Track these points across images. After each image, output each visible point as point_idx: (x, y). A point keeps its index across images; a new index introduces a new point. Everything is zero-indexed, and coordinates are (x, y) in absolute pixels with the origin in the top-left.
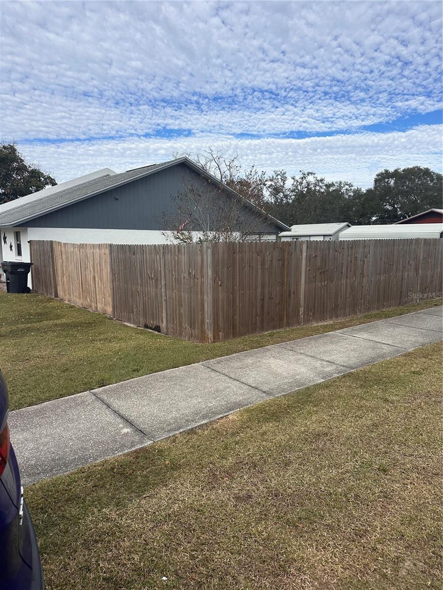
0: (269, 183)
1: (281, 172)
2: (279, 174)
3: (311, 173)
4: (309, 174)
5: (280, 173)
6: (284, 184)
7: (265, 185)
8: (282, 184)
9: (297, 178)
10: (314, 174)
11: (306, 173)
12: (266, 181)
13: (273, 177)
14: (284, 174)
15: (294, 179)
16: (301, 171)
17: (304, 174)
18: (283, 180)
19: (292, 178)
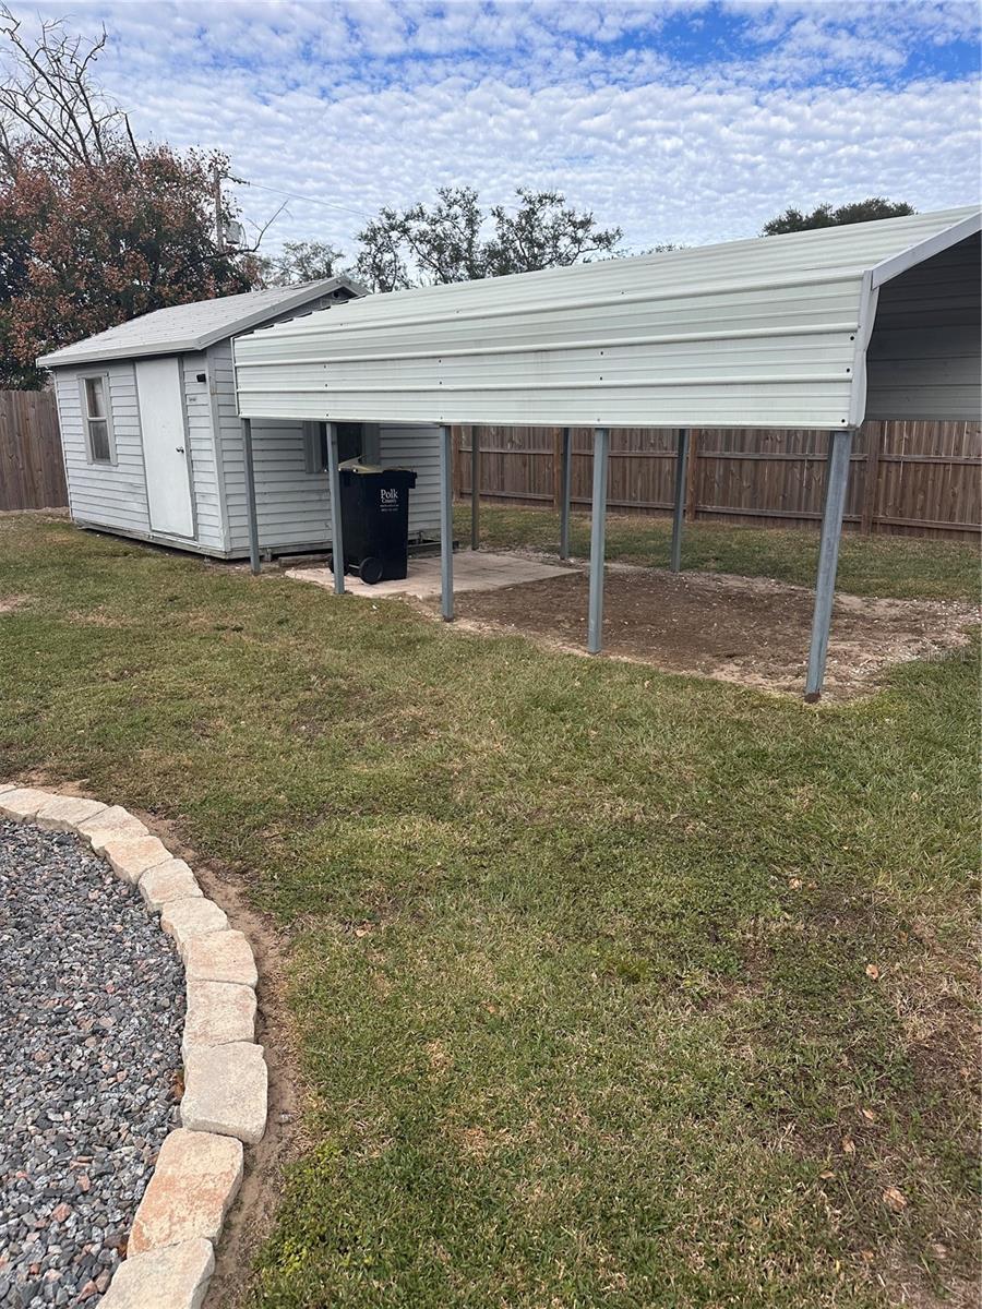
0: (416, 226)
1: (464, 196)
2: (455, 202)
3: (552, 199)
4: (543, 199)
5: (459, 196)
6: (474, 232)
7: (405, 231)
8: (468, 234)
9: (512, 214)
11: (535, 196)
12: (408, 218)
14: (470, 201)
15: (499, 215)
16: (519, 192)
17: (530, 202)
18: (471, 222)
19: (494, 214)
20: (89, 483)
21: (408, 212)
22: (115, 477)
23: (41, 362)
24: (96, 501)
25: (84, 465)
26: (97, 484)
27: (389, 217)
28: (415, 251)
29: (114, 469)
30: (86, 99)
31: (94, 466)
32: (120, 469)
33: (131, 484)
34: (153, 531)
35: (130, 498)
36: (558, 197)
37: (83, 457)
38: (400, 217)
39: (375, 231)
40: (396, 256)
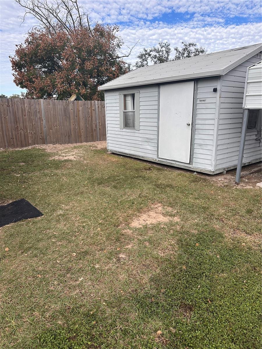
0: (153, 54)
1: (166, 44)
2: (163, 46)
3: (193, 45)
4: (190, 45)
5: (164, 45)
6: (168, 55)
7: (150, 55)
8: (166, 55)
9: (180, 49)
10: (195, 45)
11: (188, 44)
12: (151, 51)
13: (158, 49)
14: (168, 46)
15: (177, 50)
16: (183, 43)
17: (186, 46)
18: (167, 52)
19: (175, 50)
20: (119, 136)
21: (151, 49)
22: (137, 135)
23: (100, 88)
24: (123, 144)
25: (119, 129)
26: (125, 137)
27: (146, 51)
28: (152, 61)
29: (137, 132)
30: (78, 8)
31: (124, 130)
32: (140, 132)
33: (147, 138)
34: (160, 158)
35: (146, 144)
36: (195, 44)
37: (119, 126)
38: (148, 51)
39: (142, 55)
40: (147, 62)
